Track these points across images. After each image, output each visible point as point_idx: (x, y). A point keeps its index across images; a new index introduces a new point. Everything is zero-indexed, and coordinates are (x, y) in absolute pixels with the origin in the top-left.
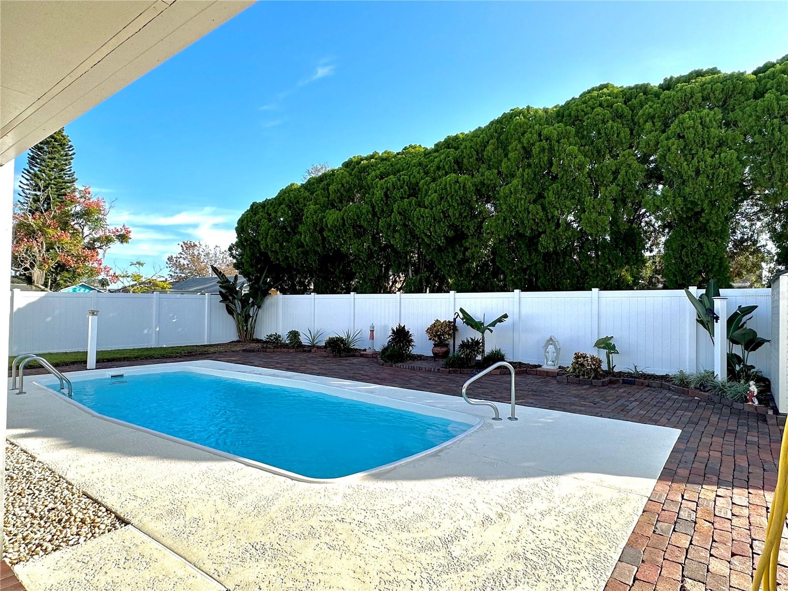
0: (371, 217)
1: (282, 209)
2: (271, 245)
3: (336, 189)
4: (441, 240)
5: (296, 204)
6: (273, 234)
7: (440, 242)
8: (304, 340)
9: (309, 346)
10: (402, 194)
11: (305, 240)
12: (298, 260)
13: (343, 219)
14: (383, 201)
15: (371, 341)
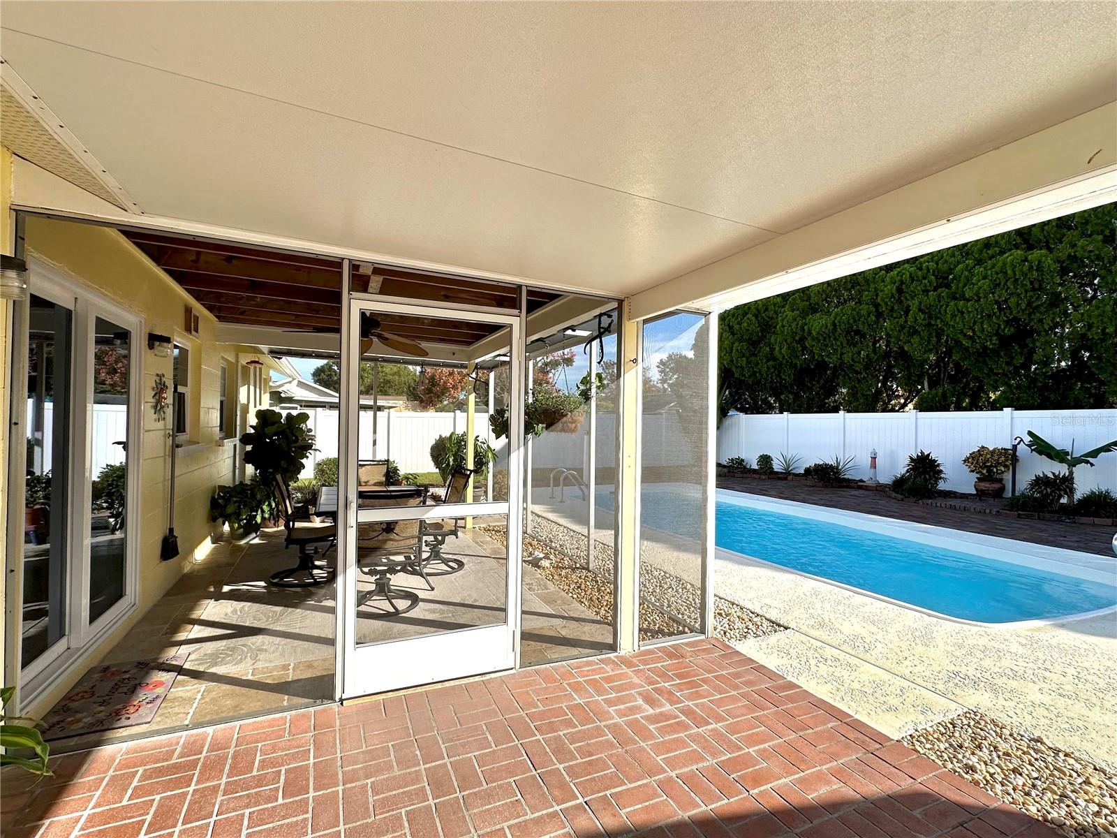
0: (874, 318)
1: (748, 319)
2: (737, 360)
3: (820, 290)
4: (991, 340)
5: (765, 312)
6: (739, 348)
7: (989, 343)
8: (777, 466)
9: (782, 473)
10: (925, 286)
11: (781, 353)
12: (768, 375)
13: (834, 324)
14: (894, 298)
15: (872, 470)
